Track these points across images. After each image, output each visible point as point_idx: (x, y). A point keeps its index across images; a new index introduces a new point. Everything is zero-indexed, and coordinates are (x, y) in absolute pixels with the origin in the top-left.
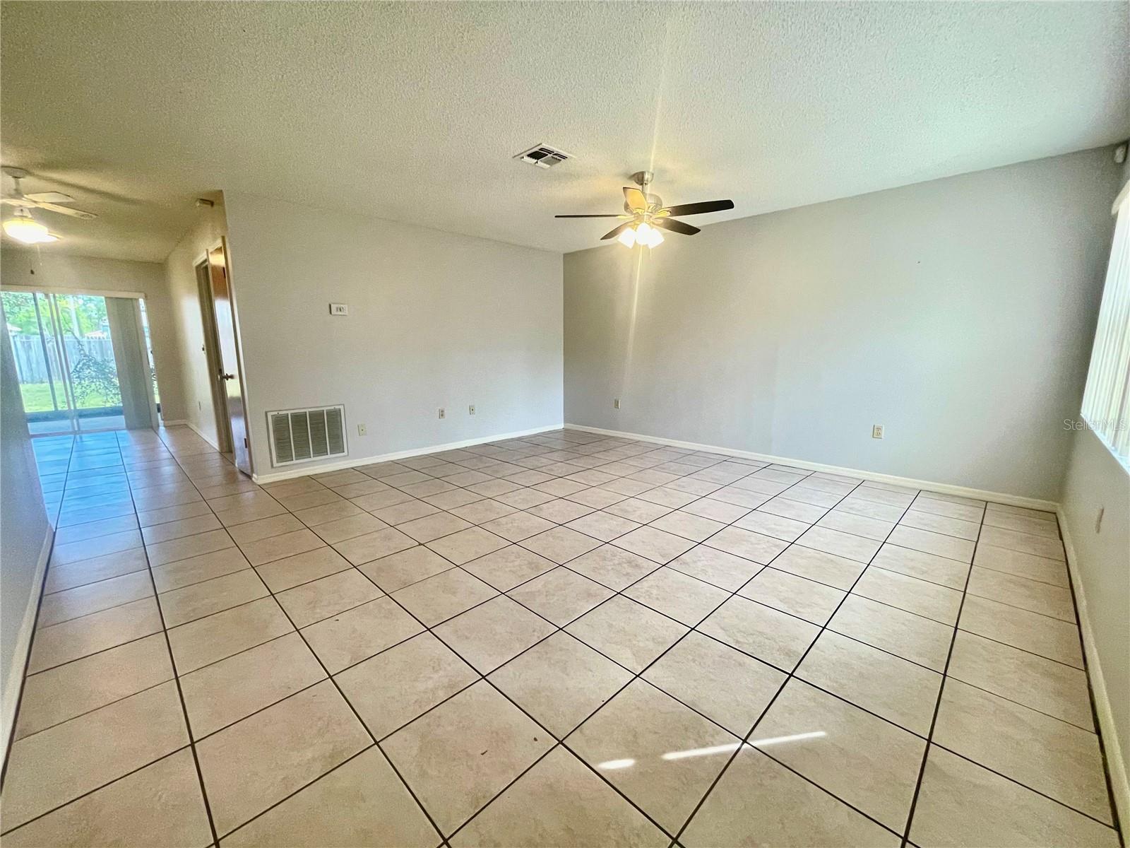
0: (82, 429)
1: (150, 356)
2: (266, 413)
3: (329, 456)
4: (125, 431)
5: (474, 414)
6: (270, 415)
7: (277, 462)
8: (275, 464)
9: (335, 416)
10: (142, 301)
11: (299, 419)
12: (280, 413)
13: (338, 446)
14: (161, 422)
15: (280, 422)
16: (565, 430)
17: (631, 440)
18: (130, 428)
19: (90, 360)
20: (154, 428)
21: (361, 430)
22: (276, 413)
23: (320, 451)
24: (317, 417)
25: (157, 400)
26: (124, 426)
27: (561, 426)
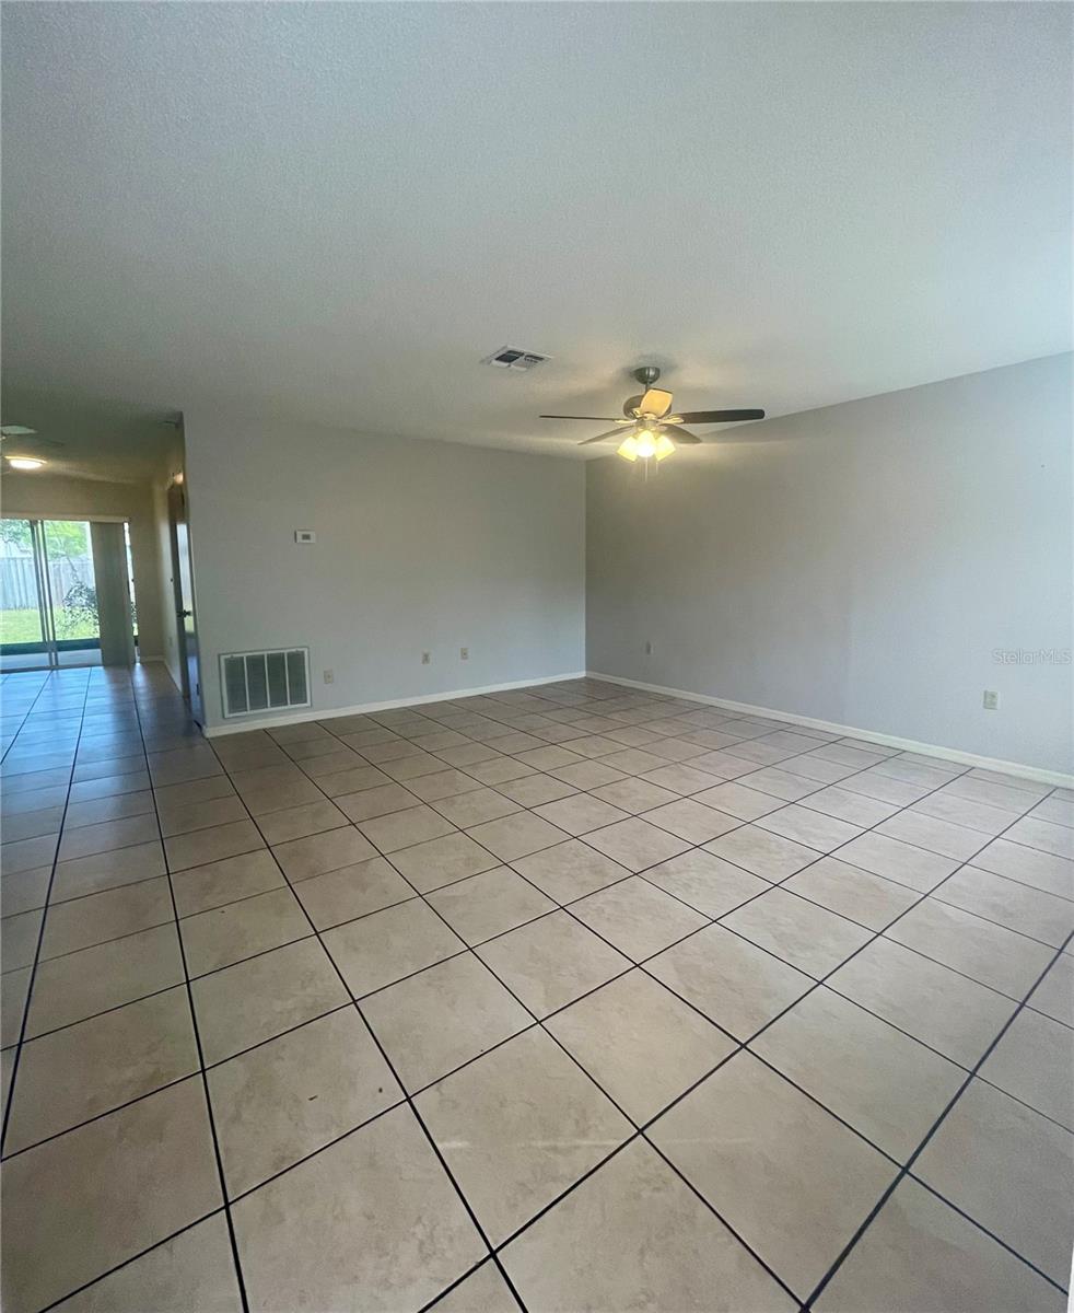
0: (60, 663)
1: (132, 585)
2: (219, 656)
3: (290, 706)
4: (101, 668)
5: (466, 658)
6: (223, 658)
7: (230, 712)
8: (227, 715)
9: (297, 660)
10: (126, 526)
11: (255, 663)
12: (235, 655)
13: (299, 696)
14: (138, 658)
15: (234, 667)
16: (587, 680)
17: (665, 696)
18: (105, 664)
19: (82, 587)
20: (130, 666)
21: (328, 677)
22: (229, 656)
23: (279, 700)
24: (276, 660)
25: (136, 633)
26: (100, 661)
27: (582, 674)
